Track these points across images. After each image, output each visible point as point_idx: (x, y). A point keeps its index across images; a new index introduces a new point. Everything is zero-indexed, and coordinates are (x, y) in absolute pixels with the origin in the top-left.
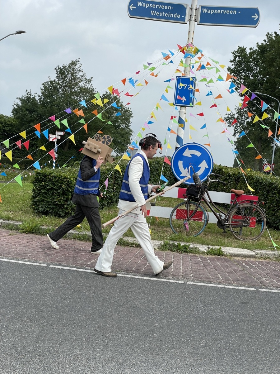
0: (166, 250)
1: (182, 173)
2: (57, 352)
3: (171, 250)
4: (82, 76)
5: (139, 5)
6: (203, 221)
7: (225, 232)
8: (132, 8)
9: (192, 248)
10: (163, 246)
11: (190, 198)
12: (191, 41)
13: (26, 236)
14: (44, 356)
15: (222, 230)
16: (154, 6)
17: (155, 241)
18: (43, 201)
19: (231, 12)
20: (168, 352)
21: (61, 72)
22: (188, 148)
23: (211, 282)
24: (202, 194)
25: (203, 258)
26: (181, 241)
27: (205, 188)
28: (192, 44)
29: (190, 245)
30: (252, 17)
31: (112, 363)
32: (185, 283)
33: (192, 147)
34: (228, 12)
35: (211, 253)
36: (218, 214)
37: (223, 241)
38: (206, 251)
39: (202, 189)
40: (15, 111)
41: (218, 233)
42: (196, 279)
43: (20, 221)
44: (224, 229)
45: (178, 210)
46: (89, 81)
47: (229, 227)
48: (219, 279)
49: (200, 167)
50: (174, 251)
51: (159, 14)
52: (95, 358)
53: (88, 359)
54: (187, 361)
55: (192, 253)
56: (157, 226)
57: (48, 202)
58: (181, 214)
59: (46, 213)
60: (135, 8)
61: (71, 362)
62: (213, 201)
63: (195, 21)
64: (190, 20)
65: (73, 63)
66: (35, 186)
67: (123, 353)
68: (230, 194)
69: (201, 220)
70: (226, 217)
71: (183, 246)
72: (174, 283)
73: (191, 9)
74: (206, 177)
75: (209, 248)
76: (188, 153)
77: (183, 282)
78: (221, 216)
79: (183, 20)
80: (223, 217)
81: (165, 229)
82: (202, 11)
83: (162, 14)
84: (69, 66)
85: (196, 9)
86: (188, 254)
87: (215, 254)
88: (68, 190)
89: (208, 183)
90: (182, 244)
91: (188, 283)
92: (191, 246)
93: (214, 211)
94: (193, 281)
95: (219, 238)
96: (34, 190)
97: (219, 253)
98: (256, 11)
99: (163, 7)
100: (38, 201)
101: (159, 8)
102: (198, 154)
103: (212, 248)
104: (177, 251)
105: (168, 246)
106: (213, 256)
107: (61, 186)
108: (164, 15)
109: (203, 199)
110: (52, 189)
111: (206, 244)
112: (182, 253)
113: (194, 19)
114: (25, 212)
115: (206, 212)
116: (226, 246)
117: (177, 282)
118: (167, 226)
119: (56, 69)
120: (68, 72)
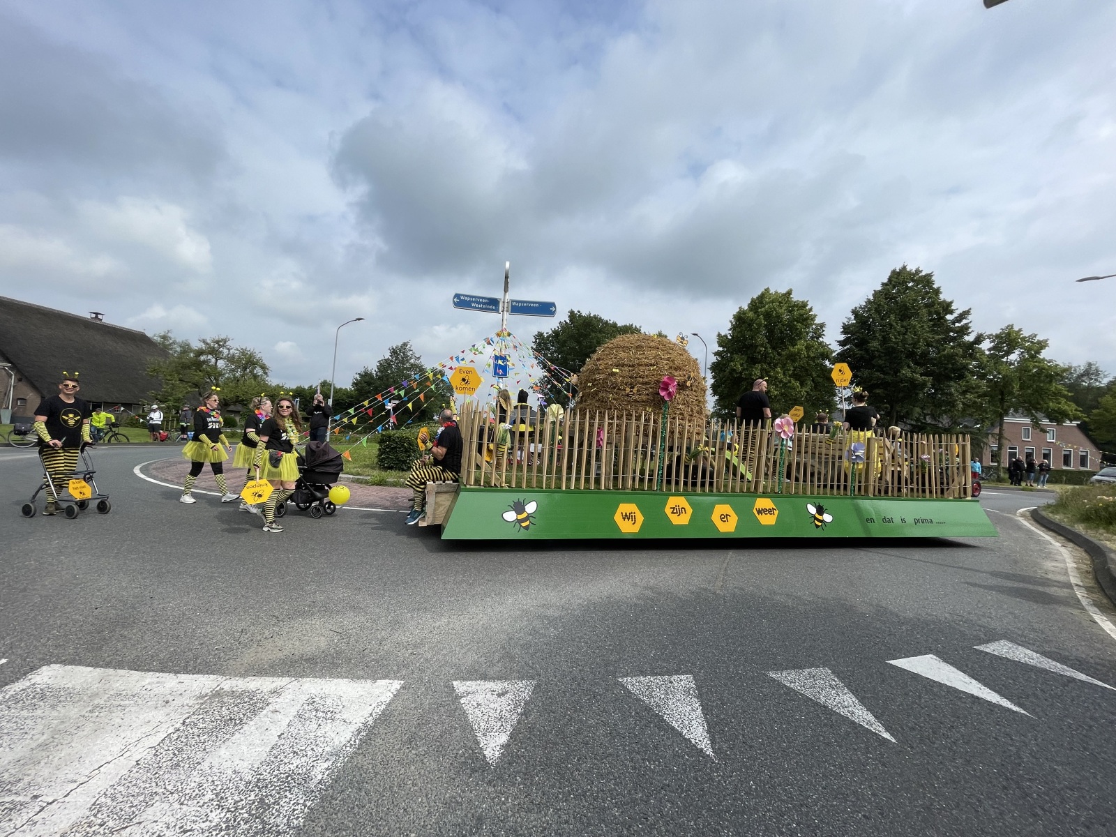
2: (417, 580)
4: (412, 355)
8: (456, 301)
12: (504, 327)
13: (375, 487)
14: (407, 583)
16: (474, 299)
18: (388, 458)
19: (534, 305)
21: (394, 352)
28: (505, 329)
30: (551, 309)
31: (464, 584)
34: (532, 305)
40: (355, 384)
43: (369, 475)
46: (419, 358)
51: (479, 306)
52: (449, 582)
53: (444, 583)
57: (393, 459)
59: (391, 468)
60: (459, 300)
61: (430, 587)
63: (507, 311)
64: (503, 311)
65: (405, 344)
66: (381, 446)
73: (504, 302)
79: (498, 310)
82: (512, 304)
84: (401, 347)
85: (507, 303)
88: (409, 448)
96: (379, 449)
98: (553, 305)
99: (481, 300)
100: (384, 458)
101: (478, 301)
107: (403, 445)
108: (482, 306)
110: (395, 448)
114: (373, 468)
119: (389, 349)
120: (400, 351)
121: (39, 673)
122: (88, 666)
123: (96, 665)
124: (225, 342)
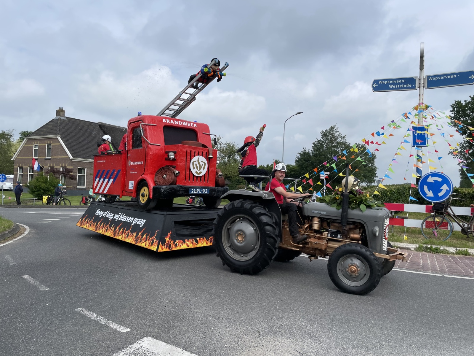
0: (421, 251)
1: (427, 195)
2: (358, 321)
3: (425, 251)
4: (338, 135)
5: (380, 83)
6: (449, 229)
7: (468, 237)
8: (375, 86)
9: (442, 250)
10: (418, 248)
11: (436, 213)
12: (421, 101)
14: (349, 323)
15: (466, 236)
16: (391, 82)
17: (411, 244)
19: (452, 77)
20: (442, 327)
21: (324, 134)
22: (430, 176)
23: (464, 276)
24: (446, 208)
25: (452, 257)
26: (432, 244)
27: (448, 204)
28: (422, 103)
29: (440, 247)
30: (470, 77)
31: (400, 332)
32: (443, 276)
33: (433, 175)
34: (449, 77)
35: (458, 253)
36: (461, 223)
37: (468, 244)
38: (454, 252)
39: (445, 206)
41: (462, 238)
42: (451, 273)
44: (467, 235)
45: (427, 221)
46: (344, 137)
47: (471, 233)
48: (471, 273)
49: (442, 190)
50: (428, 252)
51: (396, 87)
52: (386, 328)
53: (381, 328)
54: (460, 335)
55: (443, 253)
56: (410, 234)
58: (429, 225)
60: (377, 85)
61: (370, 329)
62: (456, 214)
63: (424, 87)
64: (419, 87)
65: (332, 128)
67: (407, 326)
68: (470, 208)
69: (447, 229)
70: (468, 226)
71: (435, 248)
72: (434, 276)
73: (420, 79)
74: (448, 196)
75: (457, 249)
76: (431, 180)
77: (441, 275)
78: (464, 225)
79: (414, 87)
80: (466, 226)
81: (417, 236)
82: (428, 79)
83: (398, 86)
84: (329, 130)
85: (423, 79)
86: (440, 254)
87: (463, 254)
89: (451, 200)
90: (434, 247)
91: (445, 276)
92: (442, 248)
93: (457, 221)
94: (449, 274)
95: (464, 242)
97: (466, 254)
99: (397, 82)
101: (395, 82)
102: (440, 180)
103: (459, 250)
104: (431, 252)
105: (422, 248)
106: (461, 256)
108: (399, 86)
109: (447, 213)
111: (454, 247)
112: (434, 253)
113: (422, 86)
115: (451, 223)
116: (471, 248)
117: (436, 275)
118: (419, 234)
119: (321, 133)
120: (329, 133)
121: (143, 341)
122: (164, 342)
123: (167, 342)
124: (219, 140)
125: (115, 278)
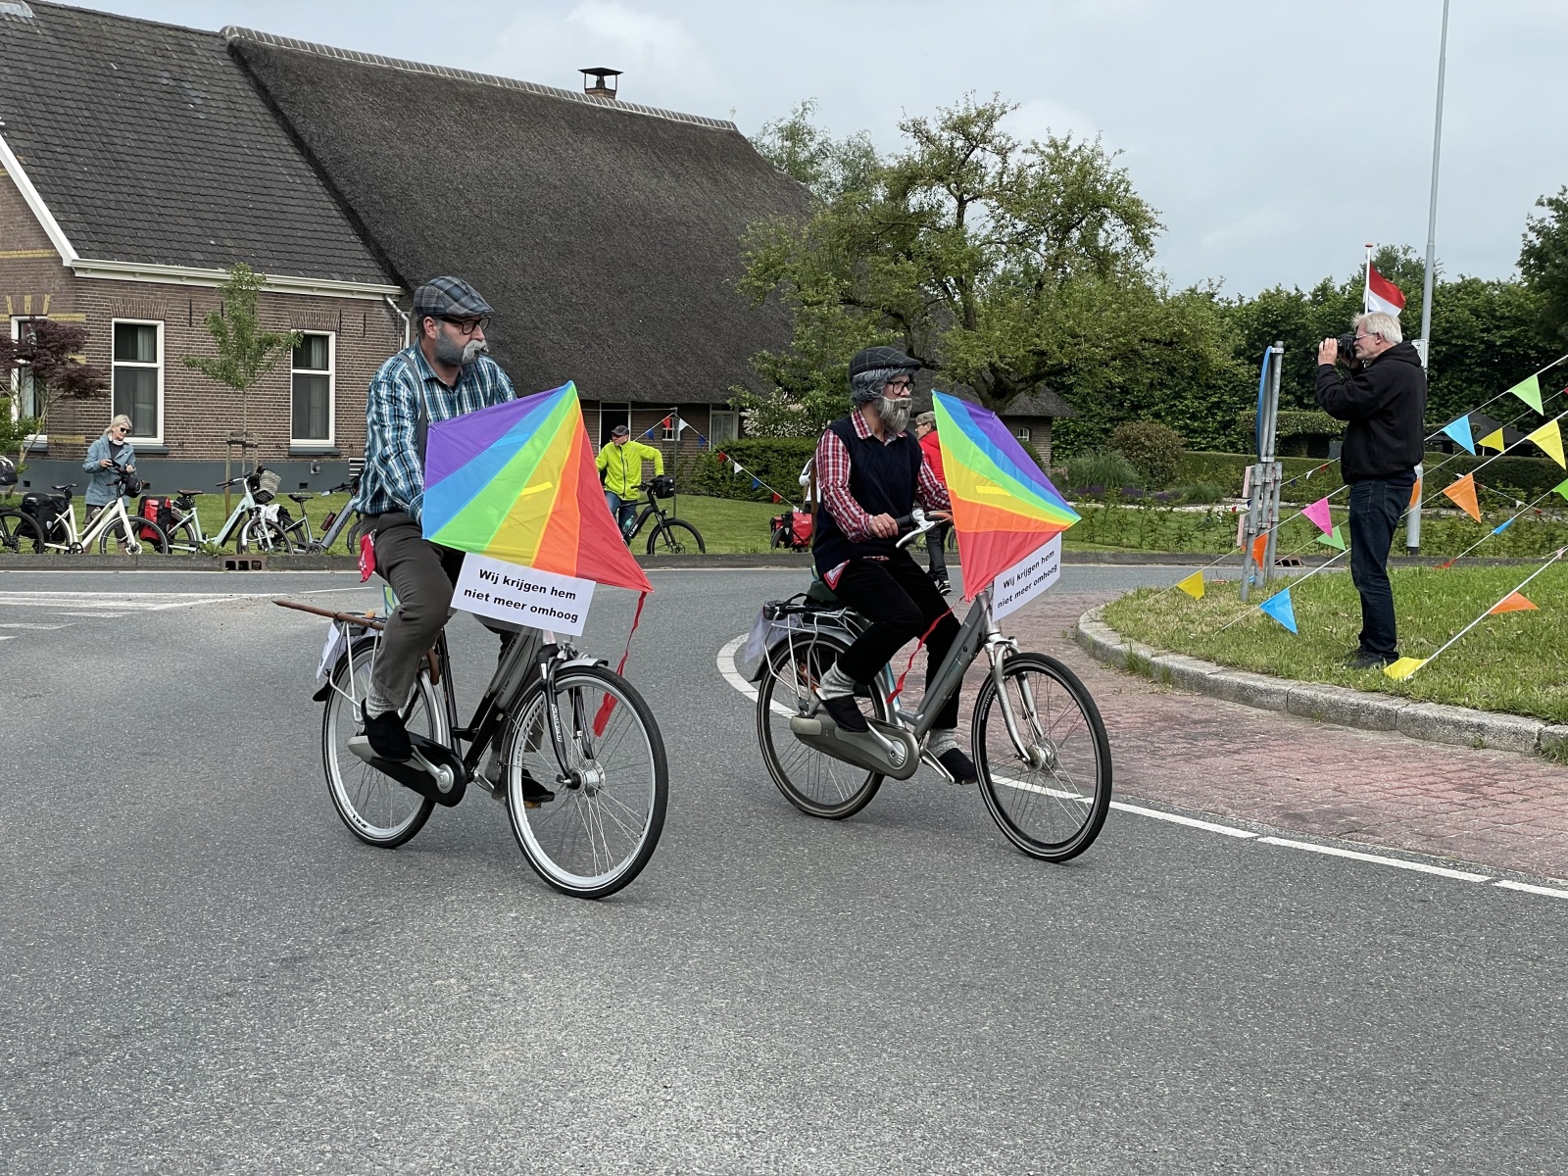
40: (1534, 258)
124: (989, 125)
125: (311, 1001)
